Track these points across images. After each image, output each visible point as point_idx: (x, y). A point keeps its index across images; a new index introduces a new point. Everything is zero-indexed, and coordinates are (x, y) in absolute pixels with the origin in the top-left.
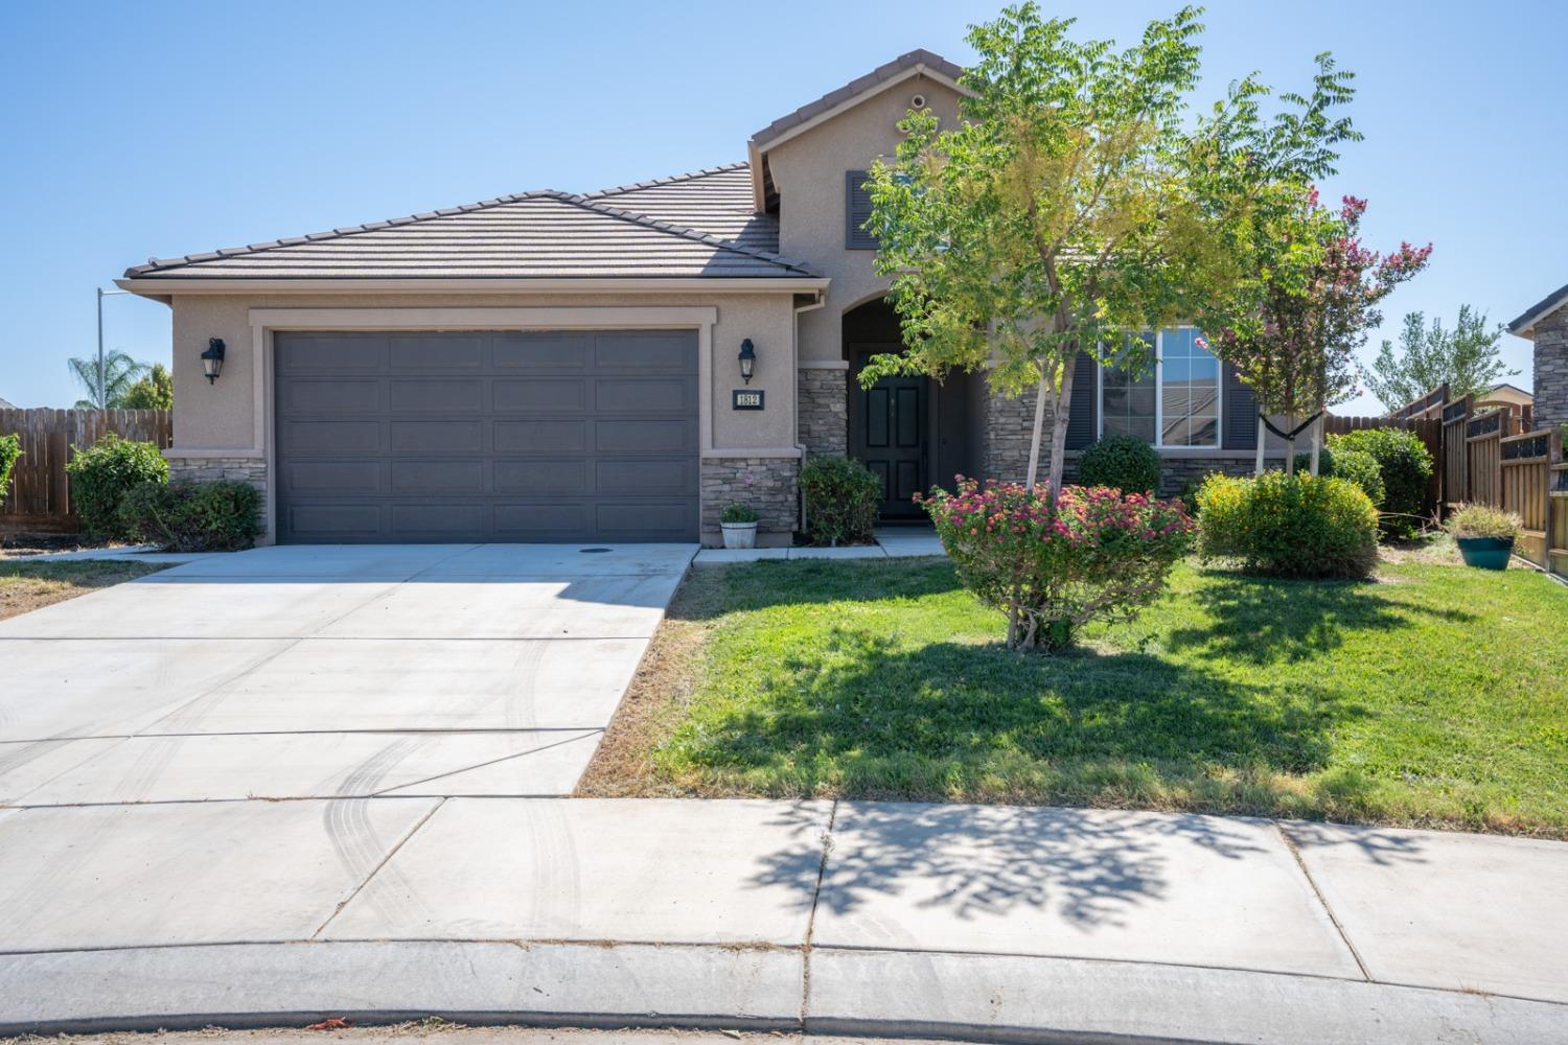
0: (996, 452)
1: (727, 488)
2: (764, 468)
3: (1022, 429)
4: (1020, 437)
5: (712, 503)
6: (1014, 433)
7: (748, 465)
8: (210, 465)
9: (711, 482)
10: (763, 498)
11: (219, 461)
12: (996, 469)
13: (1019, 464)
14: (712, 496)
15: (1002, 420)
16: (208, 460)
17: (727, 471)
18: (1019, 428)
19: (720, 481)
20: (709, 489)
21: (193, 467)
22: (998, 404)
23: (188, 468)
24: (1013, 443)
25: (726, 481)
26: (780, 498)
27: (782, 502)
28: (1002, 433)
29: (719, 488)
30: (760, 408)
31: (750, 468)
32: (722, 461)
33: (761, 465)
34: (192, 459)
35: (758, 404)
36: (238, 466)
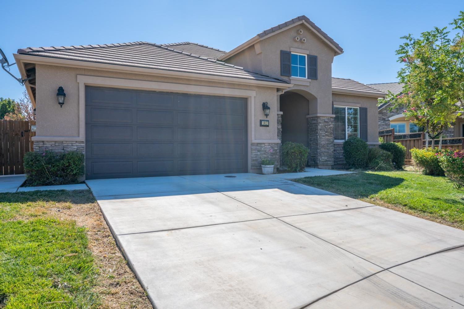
0: (319, 142)
1: (259, 153)
2: (270, 147)
3: (326, 135)
4: (325, 137)
5: (255, 159)
6: (324, 136)
7: (265, 145)
8: (57, 144)
9: (254, 151)
10: (269, 157)
11: (62, 142)
12: (320, 147)
13: (325, 146)
14: (254, 156)
15: (321, 132)
16: (56, 142)
17: (259, 147)
18: (325, 135)
19: (257, 151)
20: (254, 154)
21: (48, 145)
22: (320, 127)
23: (45, 145)
24: (323, 139)
25: (259, 151)
26: (274, 157)
27: (275, 158)
28: (321, 136)
29: (256, 153)
30: (268, 126)
31: (266, 147)
32: (258, 144)
33: (269, 145)
34: (47, 141)
35: (268, 125)
36: (71, 145)
